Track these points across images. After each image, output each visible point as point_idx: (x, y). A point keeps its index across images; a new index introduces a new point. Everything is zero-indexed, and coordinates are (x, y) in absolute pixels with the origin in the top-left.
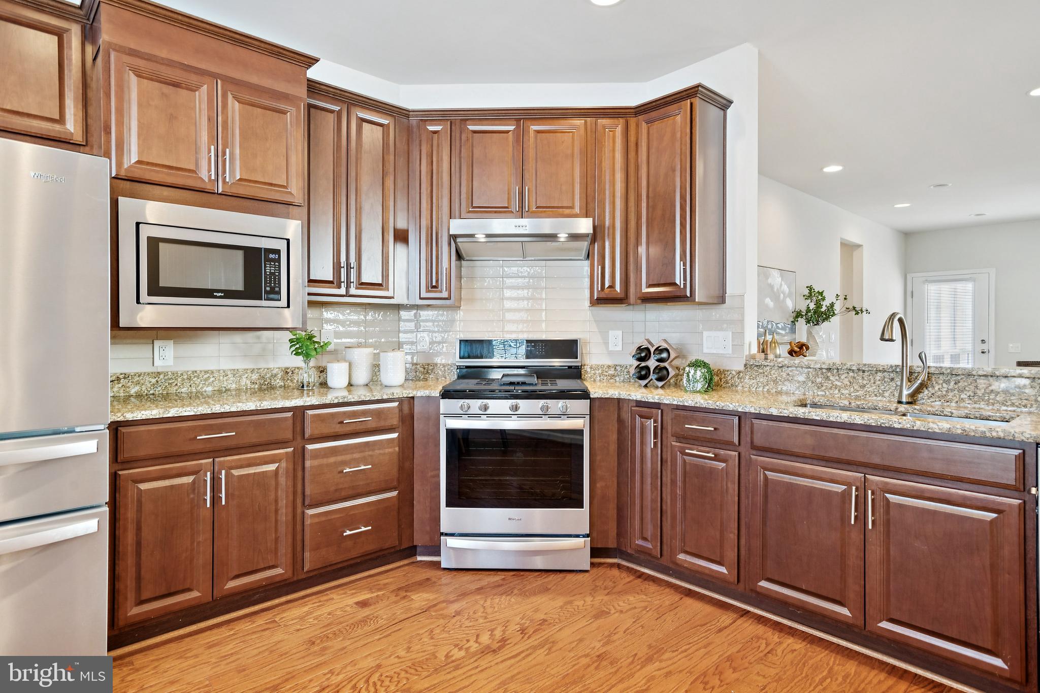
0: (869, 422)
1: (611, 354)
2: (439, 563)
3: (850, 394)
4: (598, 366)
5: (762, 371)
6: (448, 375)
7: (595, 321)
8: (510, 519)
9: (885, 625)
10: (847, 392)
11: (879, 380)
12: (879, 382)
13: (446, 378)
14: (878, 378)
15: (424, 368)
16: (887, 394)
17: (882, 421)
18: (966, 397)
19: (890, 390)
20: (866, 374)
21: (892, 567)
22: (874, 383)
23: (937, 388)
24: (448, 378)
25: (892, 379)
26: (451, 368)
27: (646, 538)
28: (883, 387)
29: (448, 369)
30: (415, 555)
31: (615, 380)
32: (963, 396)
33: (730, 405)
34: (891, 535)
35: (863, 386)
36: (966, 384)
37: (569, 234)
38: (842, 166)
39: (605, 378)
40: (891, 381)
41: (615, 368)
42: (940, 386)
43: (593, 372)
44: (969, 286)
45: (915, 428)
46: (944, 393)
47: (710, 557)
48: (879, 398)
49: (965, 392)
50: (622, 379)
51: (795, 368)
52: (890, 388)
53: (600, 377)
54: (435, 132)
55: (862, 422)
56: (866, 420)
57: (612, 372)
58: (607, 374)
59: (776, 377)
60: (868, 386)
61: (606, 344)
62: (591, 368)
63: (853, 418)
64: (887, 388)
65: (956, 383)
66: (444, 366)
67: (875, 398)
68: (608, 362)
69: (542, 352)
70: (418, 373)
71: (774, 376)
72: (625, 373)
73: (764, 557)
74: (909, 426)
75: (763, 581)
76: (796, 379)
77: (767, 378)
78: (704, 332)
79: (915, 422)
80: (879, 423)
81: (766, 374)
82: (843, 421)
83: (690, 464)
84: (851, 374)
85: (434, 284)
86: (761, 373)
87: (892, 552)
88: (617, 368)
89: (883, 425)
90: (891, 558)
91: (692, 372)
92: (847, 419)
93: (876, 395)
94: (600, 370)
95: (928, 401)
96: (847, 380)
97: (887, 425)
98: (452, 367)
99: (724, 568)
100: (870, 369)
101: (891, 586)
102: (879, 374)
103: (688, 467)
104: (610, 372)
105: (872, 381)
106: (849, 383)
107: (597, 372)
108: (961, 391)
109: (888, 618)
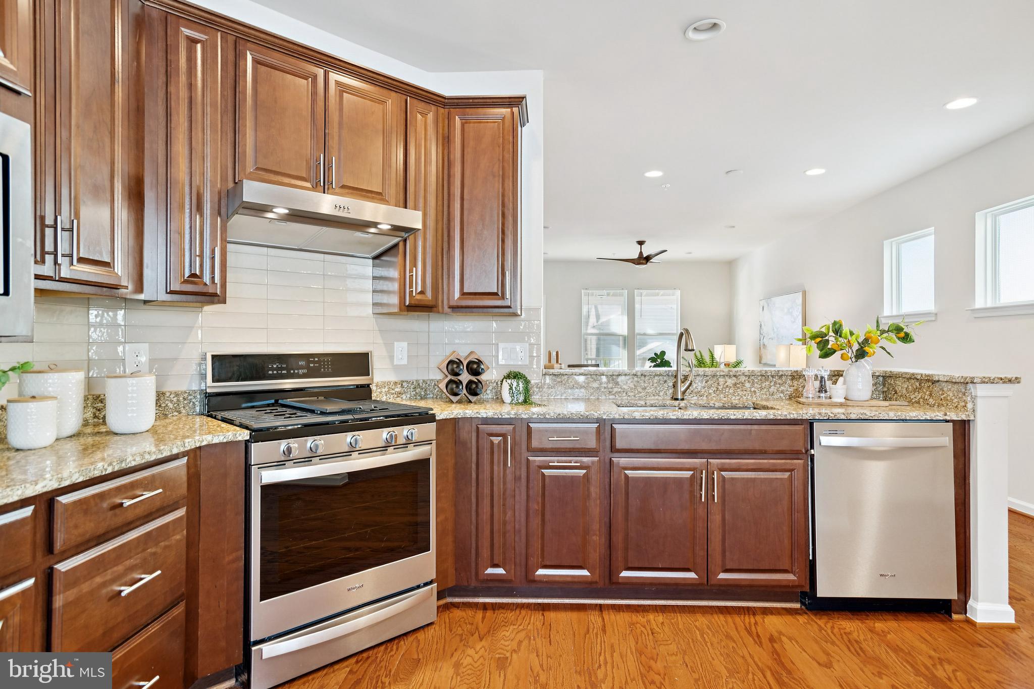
0: (713, 416)
1: (397, 368)
3: (634, 396)
4: (385, 383)
5: (560, 380)
6: (184, 407)
7: (379, 330)
9: (722, 576)
10: (632, 394)
11: (656, 383)
12: (656, 385)
13: (180, 413)
14: (655, 381)
16: (661, 394)
17: (723, 415)
18: (712, 392)
19: (664, 390)
20: (647, 378)
21: (727, 528)
22: (653, 385)
23: (694, 387)
24: (184, 411)
25: (665, 382)
26: (190, 397)
27: (497, 564)
28: (659, 388)
29: (184, 399)
31: (402, 398)
32: (710, 391)
33: (595, 413)
34: (726, 503)
35: (645, 389)
36: (712, 382)
37: (392, 225)
39: (392, 396)
40: (665, 383)
41: (402, 385)
42: (697, 385)
43: (379, 390)
45: (745, 418)
46: (699, 390)
47: (571, 564)
48: (656, 397)
49: (712, 388)
50: (409, 396)
51: (590, 376)
52: (663, 389)
53: (386, 395)
55: (708, 417)
56: (711, 415)
57: (398, 389)
58: (394, 392)
59: (573, 385)
60: (648, 388)
61: (391, 358)
62: (377, 386)
63: (701, 414)
64: (662, 389)
65: (706, 382)
67: (653, 397)
68: (393, 378)
69: (328, 368)
71: (571, 384)
72: (412, 390)
73: (626, 549)
74: (740, 416)
75: (624, 572)
76: (591, 385)
77: (565, 386)
78: (499, 344)
79: (744, 413)
80: (720, 416)
81: (564, 382)
82: (694, 418)
83: (550, 476)
84: (636, 379)
85: (195, 271)
86: (559, 382)
87: (727, 517)
88: (404, 384)
89: (723, 418)
90: (726, 522)
91: (515, 384)
92: (697, 416)
93: (654, 395)
94: (386, 388)
95: (689, 397)
96: (632, 384)
97: (726, 417)
98: (190, 395)
99: (586, 570)
100: (651, 374)
101: (726, 544)
102: (656, 378)
103: (547, 480)
104: (397, 390)
105: (651, 384)
106: (634, 387)
107: (383, 390)
108: (709, 388)
109: (724, 569)
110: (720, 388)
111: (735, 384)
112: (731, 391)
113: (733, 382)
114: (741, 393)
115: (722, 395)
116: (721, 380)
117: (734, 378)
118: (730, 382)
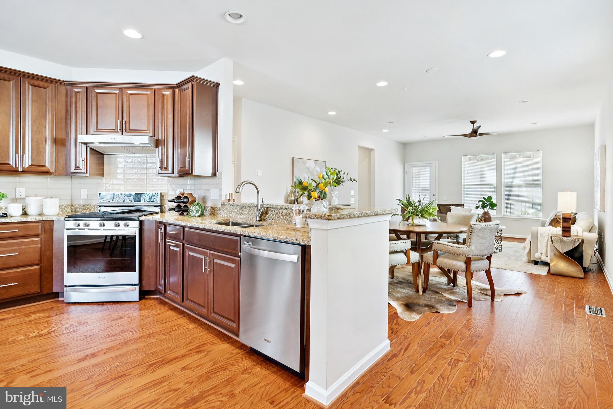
2: (64, 301)
8: (99, 278)
9: (213, 315)
15: (84, 207)
27: (160, 285)
29: (96, 207)
30: (58, 297)
34: (214, 276)
37: (139, 143)
38: (336, 112)
44: (428, 169)
47: (175, 291)
54: (79, 92)
66: (94, 206)
70: (80, 209)
73: (188, 290)
75: (187, 300)
78: (211, 190)
85: (78, 166)
103: (170, 251)
109: (213, 311)
110: (280, 215)
111: (286, 214)
112: (285, 218)
113: (285, 212)
114: (289, 219)
115: (281, 220)
116: (280, 211)
117: (286, 210)
118: (284, 212)
